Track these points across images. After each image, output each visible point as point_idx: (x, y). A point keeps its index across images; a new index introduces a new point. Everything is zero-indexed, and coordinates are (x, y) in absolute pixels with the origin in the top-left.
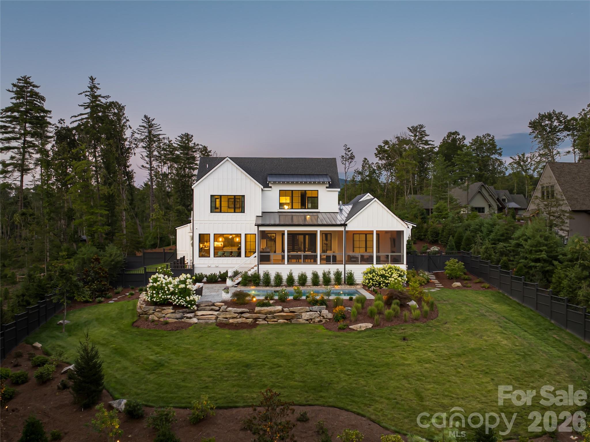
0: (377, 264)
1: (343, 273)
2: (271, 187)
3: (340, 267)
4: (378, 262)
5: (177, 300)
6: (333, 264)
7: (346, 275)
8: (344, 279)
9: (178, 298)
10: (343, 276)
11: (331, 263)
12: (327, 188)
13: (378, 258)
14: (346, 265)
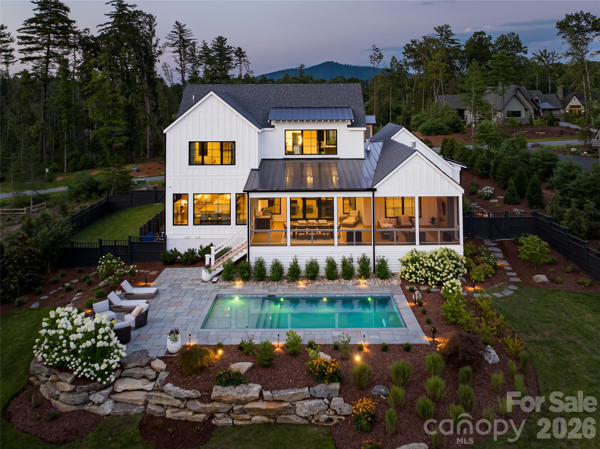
0: (420, 244)
1: (372, 261)
2: (273, 127)
3: (366, 250)
4: (423, 241)
5: (80, 368)
6: (357, 245)
7: (376, 263)
8: (372, 269)
9: (81, 364)
10: (371, 265)
11: (355, 242)
12: (348, 126)
13: (422, 235)
14: (376, 247)
